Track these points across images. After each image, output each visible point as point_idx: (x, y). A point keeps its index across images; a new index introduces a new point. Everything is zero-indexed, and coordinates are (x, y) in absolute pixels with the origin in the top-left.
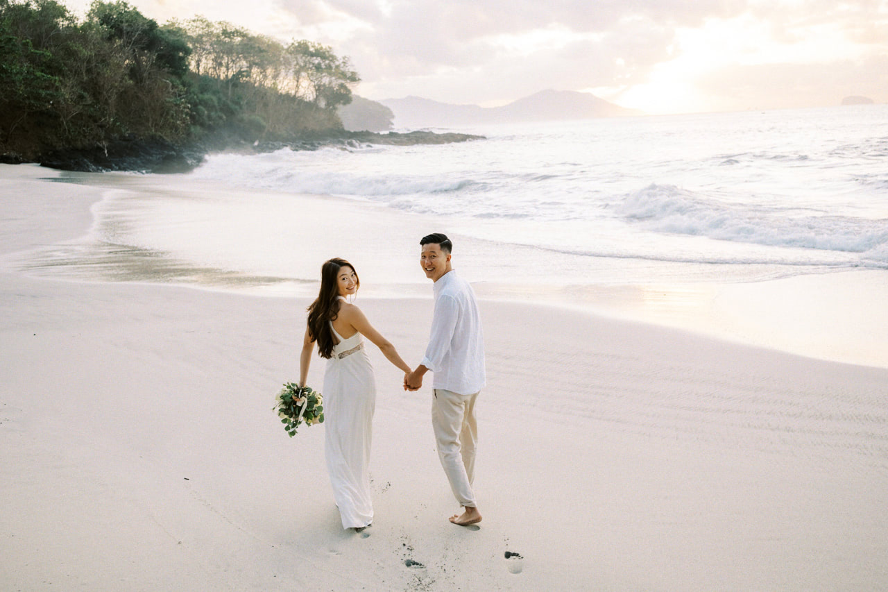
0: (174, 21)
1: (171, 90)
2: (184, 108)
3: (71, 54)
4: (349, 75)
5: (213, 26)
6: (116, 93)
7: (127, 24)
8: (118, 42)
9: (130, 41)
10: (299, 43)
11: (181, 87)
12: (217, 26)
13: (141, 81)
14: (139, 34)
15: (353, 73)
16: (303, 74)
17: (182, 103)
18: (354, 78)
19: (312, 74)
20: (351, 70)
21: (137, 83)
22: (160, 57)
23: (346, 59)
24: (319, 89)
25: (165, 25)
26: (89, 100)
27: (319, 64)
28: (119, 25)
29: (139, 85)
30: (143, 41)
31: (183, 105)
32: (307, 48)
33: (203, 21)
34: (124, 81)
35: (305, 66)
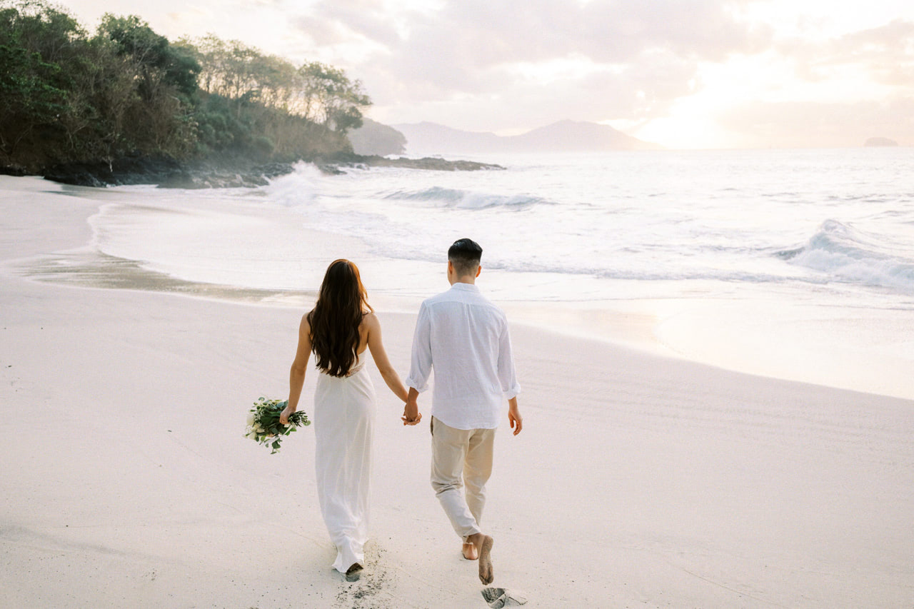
0: (186, 38)
1: (179, 107)
2: (192, 126)
3: (80, 68)
4: (361, 98)
5: (224, 44)
6: (124, 109)
7: (137, 40)
8: (129, 57)
9: (140, 56)
10: (311, 65)
11: (189, 104)
12: (228, 44)
13: (150, 98)
14: (150, 51)
15: (365, 97)
16: (315, 96)
17: (190, 121)
18: (365, 102)
19: (323, 97)
20: (363, 93)
21: (146, 99)
22: (170, 74)
23: (359, 82)
24: (330, 112)
25: (176, 42)
26: (96, 115)
27: (331, 86)
28: (129, 41)
29: (147, 101)
30: (153, 58)
31: (191, 123)
32: (319, 70)
33: (214, 39)
34: (132, 97)
35: (317, 87)
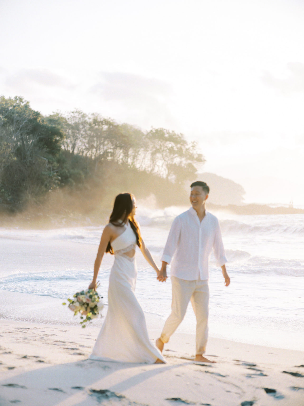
0: (58, 112)
1: (46, 165)
2: (56, 179)
4: (196, 156)
5: (87, 116)
6: (4, 167)
7: (17, 115)
8: (11, 128)
9: (18, 127)
10: (157, 131)
11: (55, 163)
12: (90, 116)
13: (24, 158)
14: (26, 123)
15: (200, 155)
16: (159, 155)
17: (54, 176)
18: (200, 159)
19: (166, 156)
20: (199, 153)
21: (22, 159)
22: (41, 140)
23: (195, 143)
24: (171, 168)
25: (50, 116)
27: (172, 147)
28: (11, 115)
29: (23, 161)
30: (28, 128)
31: (55, 178)
32: (163, 134)
33: (79, 113)
34: (10, 158)
35: (161, 148)
